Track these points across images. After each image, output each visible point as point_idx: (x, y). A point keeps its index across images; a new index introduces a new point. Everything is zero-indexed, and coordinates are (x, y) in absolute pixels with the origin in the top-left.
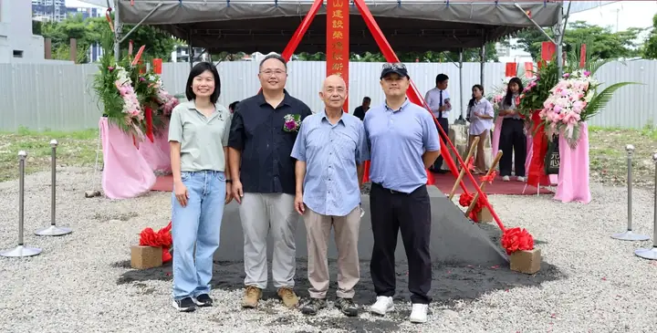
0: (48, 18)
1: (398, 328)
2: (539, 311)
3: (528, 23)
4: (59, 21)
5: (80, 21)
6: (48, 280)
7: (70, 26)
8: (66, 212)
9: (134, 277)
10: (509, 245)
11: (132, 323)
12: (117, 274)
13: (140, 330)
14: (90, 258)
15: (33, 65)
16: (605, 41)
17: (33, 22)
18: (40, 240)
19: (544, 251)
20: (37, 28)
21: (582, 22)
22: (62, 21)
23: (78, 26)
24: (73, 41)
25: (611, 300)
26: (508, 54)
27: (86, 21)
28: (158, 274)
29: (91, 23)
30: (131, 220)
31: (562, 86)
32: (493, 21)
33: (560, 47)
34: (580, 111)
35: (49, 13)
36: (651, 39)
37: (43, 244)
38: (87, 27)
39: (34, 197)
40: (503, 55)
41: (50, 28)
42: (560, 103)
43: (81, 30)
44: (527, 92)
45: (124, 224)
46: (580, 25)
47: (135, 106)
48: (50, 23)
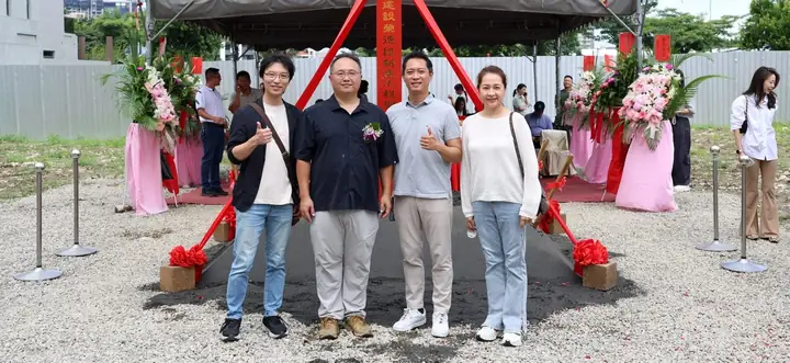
0: (84, 14)
1: (455, 354)
2: (612, 332)
3: (604, 12)
4: (95, 18)
5: (118, 18)
6: (66, 306)
7: (106, 23)
8: (92, 229)
9: (164, 301)
10: (582, 259)
11: (156, 352)
12: (144, 297)
13: (165, 361)
14: (115, 280)
15: (64, 67)
16: (698, 31)
17: (65, 19)
18: (62, 262)
19: (621, 264)
20: (69, 26)
21: (673, 10)
22: (98, 17)
23: (116, 22)
24: (109, 39)
25: (691, 319)
26: (592, 47)
27: (124, 16)
28: (190, 297)
29: (131, 19)
30: (164, 236)
31: (642, 81)
32: (565, 10)
33: (640, 39)
34: (662, 108)
35: (84, 9)
36: (749, 28)
37: (64, 265)
38: (126, 24)
39: (58, 213)
40: (586, 47)
41: (84, 25)
42: (641, 101)
43: (119, 27)
44: (604, 89)
45: (155, 241)
46: (670, 13)
47: (169, 110)
48: (84, 20)
